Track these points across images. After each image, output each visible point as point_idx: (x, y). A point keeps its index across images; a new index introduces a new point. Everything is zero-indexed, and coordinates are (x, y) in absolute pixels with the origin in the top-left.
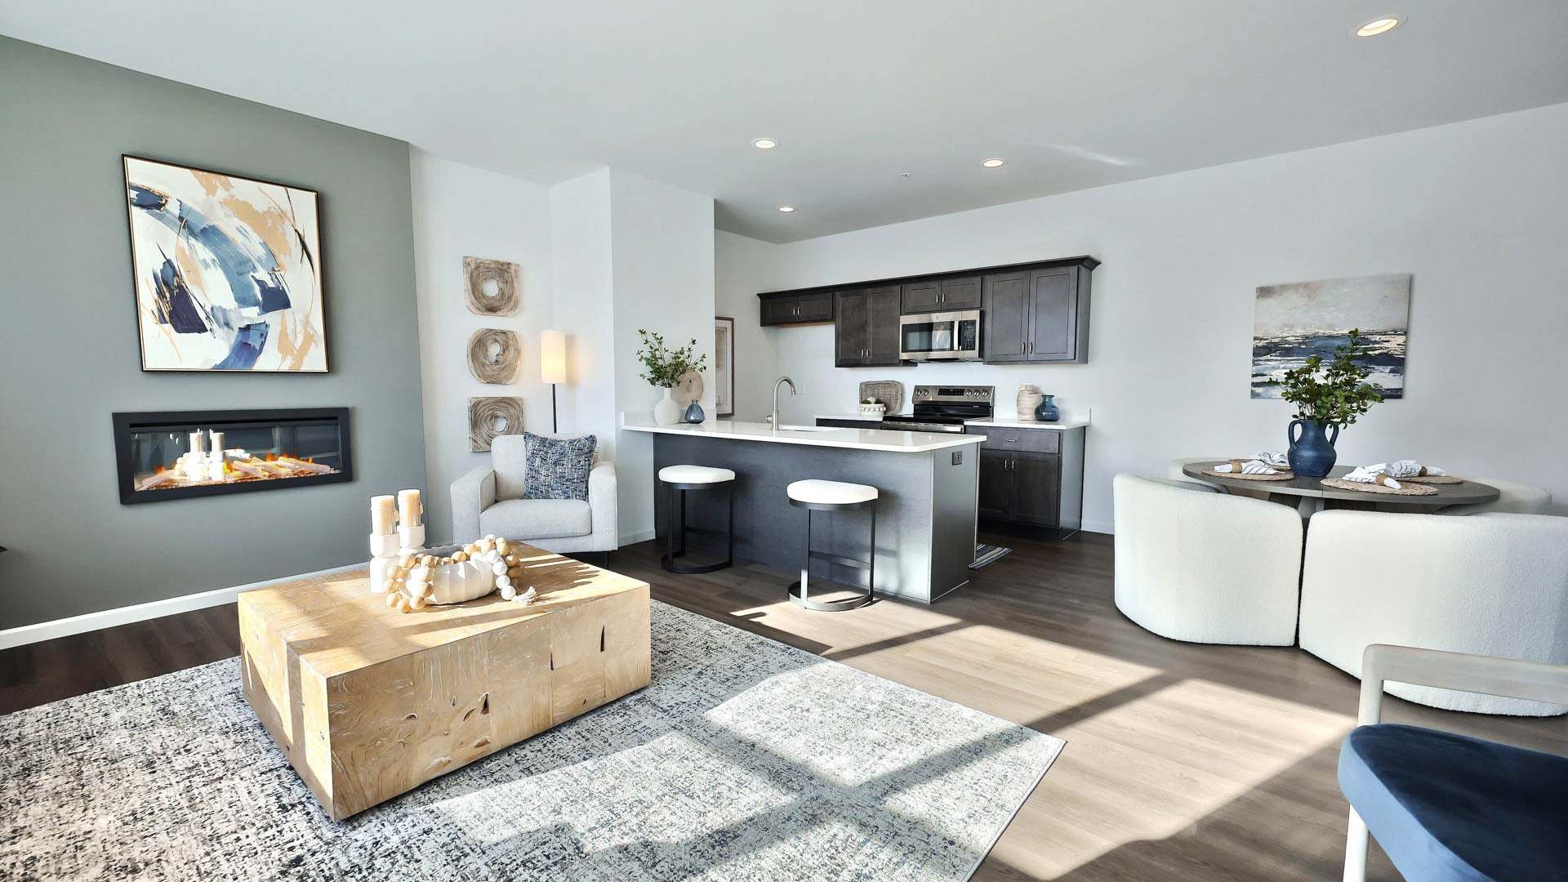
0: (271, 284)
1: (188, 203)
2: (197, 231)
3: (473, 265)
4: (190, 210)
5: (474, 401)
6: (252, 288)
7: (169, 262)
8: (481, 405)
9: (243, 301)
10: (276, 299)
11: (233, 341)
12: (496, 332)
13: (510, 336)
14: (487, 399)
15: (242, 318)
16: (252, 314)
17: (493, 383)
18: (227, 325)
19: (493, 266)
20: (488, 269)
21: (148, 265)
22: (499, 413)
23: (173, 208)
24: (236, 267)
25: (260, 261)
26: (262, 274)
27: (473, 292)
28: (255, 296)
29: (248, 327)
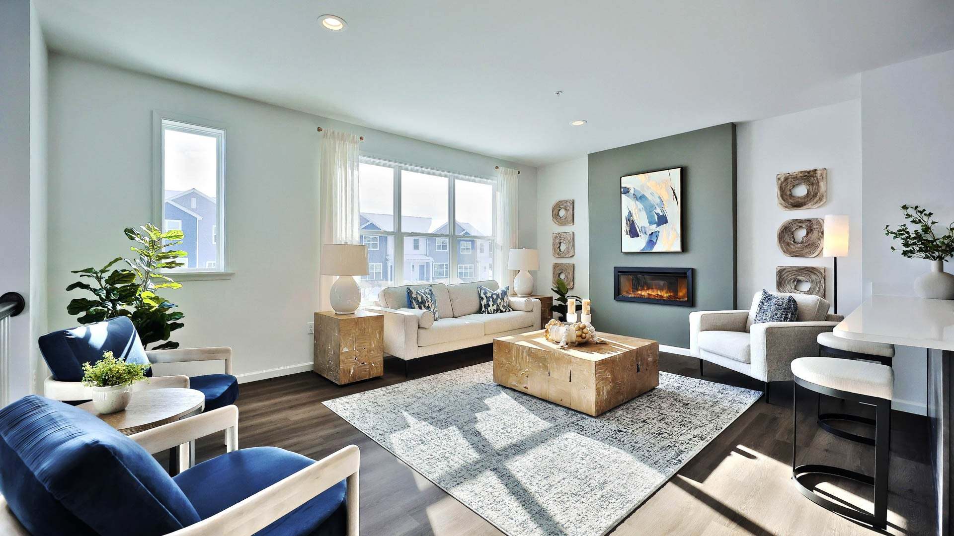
0: (661, 214)
1: (636, 188)
2: (638, 197)
3: (782, 179)
4: (637, 191)
5: (779, 268)
6: (654, 216)
7: (630, 212)
8: (786, 271)
9: (651, 223)
10: (662, 220)
11: (647, 239)
12: (801, 221)
13: (814, 222)
14: (791, 267)
15: (651, 230)
16: (654, 228)
17: (796, 256)
18: (645, 233)
19: (800, 175)
20: (796, 178)
21: (625, 214)
22: (801, 278)
23: (632, 191)
24: (649, 208)
25: (657, 204)
26: (658, 211)
27: (782, 196)
28: (655, 220)
29: (652, 233)
